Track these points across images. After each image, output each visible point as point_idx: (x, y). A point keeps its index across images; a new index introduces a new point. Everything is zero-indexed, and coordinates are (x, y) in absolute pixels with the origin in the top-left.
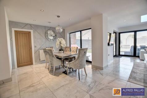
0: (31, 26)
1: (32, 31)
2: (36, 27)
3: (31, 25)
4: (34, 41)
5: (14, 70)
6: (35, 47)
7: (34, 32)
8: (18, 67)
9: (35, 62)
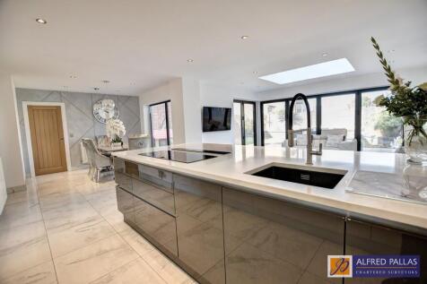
0: (60, 95)
1: (63, 105)
2: (70, 97)
3: (60, 93)
4: (68, 124)
5: (29, 179)
6: (71, 136)
7: (67, 107)
8: (37, 175)
9: (72, 165)
